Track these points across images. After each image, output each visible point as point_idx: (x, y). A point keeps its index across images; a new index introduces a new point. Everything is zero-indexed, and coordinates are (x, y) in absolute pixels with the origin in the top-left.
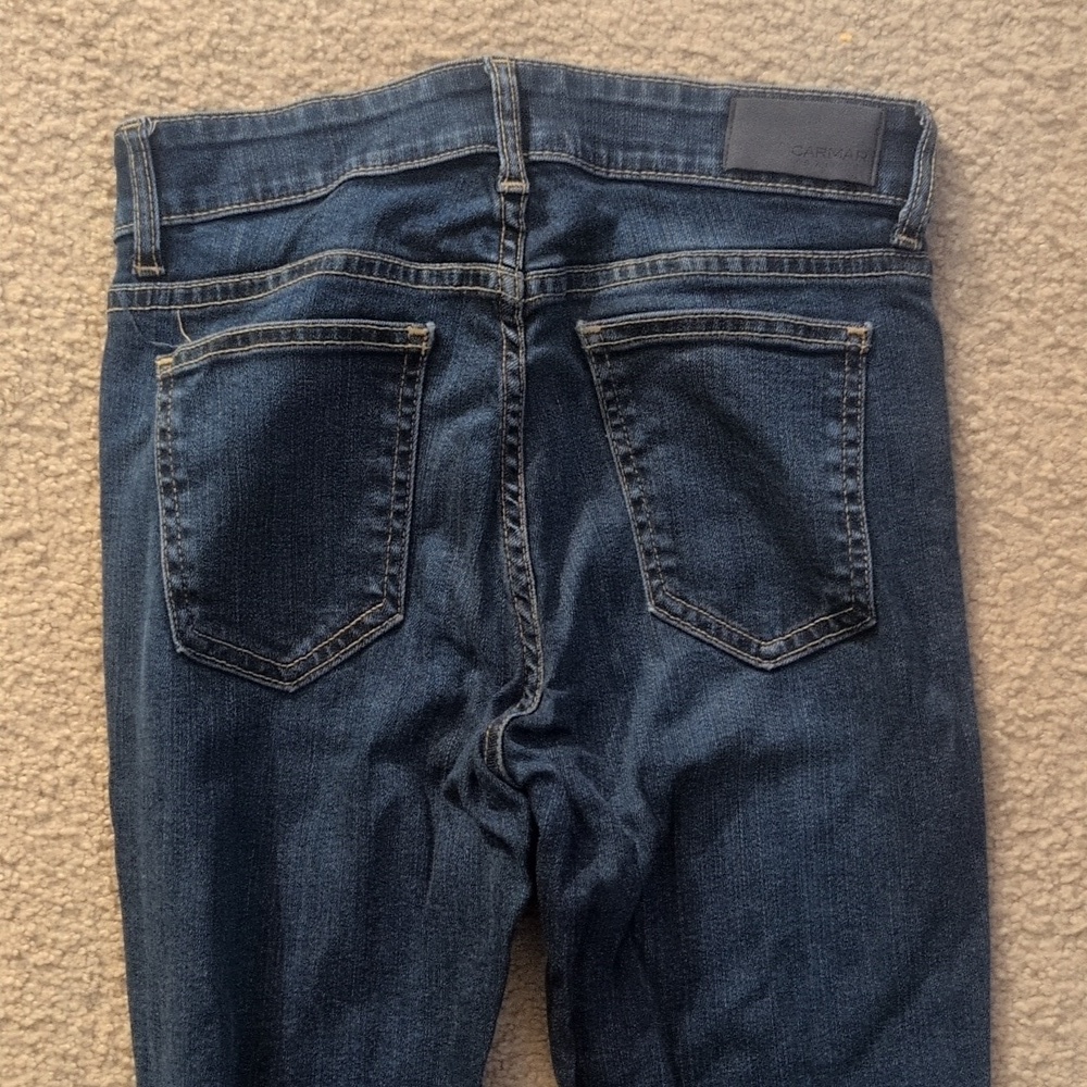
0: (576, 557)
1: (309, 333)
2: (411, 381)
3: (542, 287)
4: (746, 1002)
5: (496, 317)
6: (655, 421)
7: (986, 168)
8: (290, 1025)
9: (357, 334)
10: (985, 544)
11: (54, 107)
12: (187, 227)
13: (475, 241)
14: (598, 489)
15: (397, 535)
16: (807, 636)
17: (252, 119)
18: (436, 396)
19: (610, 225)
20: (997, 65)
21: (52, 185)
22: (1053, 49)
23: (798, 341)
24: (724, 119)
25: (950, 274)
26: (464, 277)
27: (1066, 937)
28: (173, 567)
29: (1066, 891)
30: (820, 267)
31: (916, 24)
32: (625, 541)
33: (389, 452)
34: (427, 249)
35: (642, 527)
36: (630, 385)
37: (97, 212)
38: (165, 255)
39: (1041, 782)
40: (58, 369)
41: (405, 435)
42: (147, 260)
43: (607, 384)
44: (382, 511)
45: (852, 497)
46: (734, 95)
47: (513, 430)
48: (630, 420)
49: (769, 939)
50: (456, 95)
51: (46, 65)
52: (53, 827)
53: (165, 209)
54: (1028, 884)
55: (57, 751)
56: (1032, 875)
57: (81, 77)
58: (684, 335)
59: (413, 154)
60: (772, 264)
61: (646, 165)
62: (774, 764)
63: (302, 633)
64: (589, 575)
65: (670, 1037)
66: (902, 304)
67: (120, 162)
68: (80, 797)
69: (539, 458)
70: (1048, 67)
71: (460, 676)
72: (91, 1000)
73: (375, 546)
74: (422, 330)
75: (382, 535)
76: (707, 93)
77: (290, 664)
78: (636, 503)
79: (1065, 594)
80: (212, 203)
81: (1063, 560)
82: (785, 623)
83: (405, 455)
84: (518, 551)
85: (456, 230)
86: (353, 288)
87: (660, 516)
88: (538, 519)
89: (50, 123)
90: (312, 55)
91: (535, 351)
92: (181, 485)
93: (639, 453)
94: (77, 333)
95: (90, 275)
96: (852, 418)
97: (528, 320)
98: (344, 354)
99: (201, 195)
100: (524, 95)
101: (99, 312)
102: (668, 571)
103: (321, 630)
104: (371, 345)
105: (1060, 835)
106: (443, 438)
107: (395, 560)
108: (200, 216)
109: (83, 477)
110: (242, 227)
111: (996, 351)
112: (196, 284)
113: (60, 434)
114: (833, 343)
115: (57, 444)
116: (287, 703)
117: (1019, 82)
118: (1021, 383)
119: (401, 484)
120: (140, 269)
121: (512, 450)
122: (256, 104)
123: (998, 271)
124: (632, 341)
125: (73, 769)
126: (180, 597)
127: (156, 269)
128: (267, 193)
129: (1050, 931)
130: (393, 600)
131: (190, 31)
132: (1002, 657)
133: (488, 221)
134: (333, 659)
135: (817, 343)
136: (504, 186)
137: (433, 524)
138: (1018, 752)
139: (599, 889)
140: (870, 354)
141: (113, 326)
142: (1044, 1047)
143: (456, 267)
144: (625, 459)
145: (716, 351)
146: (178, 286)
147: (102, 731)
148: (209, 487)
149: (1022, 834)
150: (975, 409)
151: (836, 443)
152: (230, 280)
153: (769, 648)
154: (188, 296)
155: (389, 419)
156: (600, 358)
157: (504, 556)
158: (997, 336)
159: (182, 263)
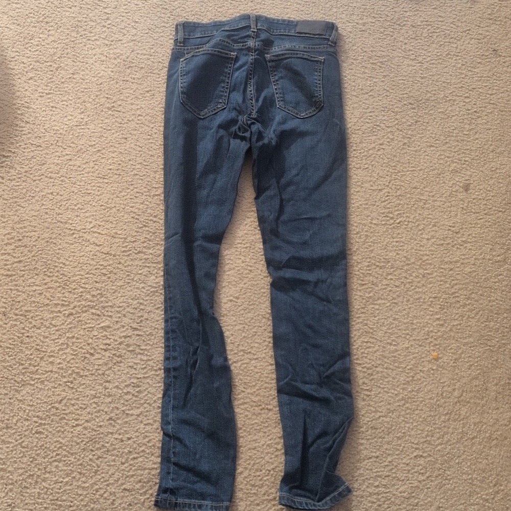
0: (263, 95)
1: (212, 50)
2: (231, 63)
3: (258, 45)
4: (295, 176)
5: (249, 51)
6: (280, 75)
7: (349, 37)
8: (197, 176)
9: (221, 52)
10: (348, 100)
11: (164, 22)
12: (188, 39)
13: (246, 40)
14: (268, 87)
15: (226, 92)
16: (310, 113)
17: (203, 24)
18: (236, 66)
19: (273, 42)
20: (351, 21)
21: (162, 34)
22: (362, 19)
23: (309, 58)
24: (296, 25)
25: (341, 54)
26: (243, 46)
27: (364, 169)
28: (182, 87)
29: (364, 161)
30: (314, 48)
31: (335, 14)
32: (273, 95)
33: (226, 77)
34: (236, 42)
35: (277, 93)
36: (276, 68)
37: (171, 39)
38: (184, 42)
39: (359, 141)
40: (160, 64)
41: (229, 74)
42: (180, 43)
43: (270, 67)
44: (223, 87)
45: (319, 84)
46: (298, 22)
47: (251, 71)
48: (275, 75)
49: (300, 165)
50: (243, 19)
51: (163, 15)
52: (150, 141)
53: (185, 35)
54: (355, 159)
55: (152, 128)
56: (356, 157)
57: (169, 17)
58: (286, 56)
59: (234, 27)
60: (304, 47)
61: (280, 32)
62: (303, 134)
63: (205, 108)
64: (265, 99)
65: (278, 183)
66: (330, 55)
67: (177, 29)
68: (156, 136)
69: (256, 77)
70: (361, 22)
71: (238, 116)
72: (155, 172)
73: (221, 93)
74: (234, 54)
75: (223, 92)
76: (292, 22)
77: (202, 113)
78: (276, 89)
79: (364, 108)
80: (194, 35)
81: (364, 103)
82: (306, 111)
83: (229, 77)
84: (251, 91)
85: (242, 38)
86: (221, 45)
87: (280, 91)
88: (255, 86)
89: (163, 24)
90: (215, 16)
91: (256, 56)
92: (184, 75)
93: (277, 81)
94: (164, 58)
95: (168, 49)
96: (320, 72)
97: (255, 51)
98: (218, 56)
99: (192, 34)
100: (256, 19)
101: (170, 52)
102: (282, 100)
103: (209, 108)
104: (224, 55)
105: (363, 151)
106: (237, 74)
107: (225, 96)
108: (191, 37)
109: (163, 81)
110: (199, 39)
111: (350, 67)
112: (189, 48)
113: (159, 74)
114: (316, 59)
115: (158, 76)
116: (201, 121)
117: (355, 24)
118: (355, 73)
119: (228, 83)
120: (179, 44)
121: (251, 74)
122: (204, 22)
123: (351, 54)
124: (276, 58)
125: (156, 131)
126: (182, 93)
127: (182, 45)
128: (205, 34)
129: (360, 168)
130: (224, 103)
131: (192, 11)
132: (351, 119)
133: (249, 36)
134: (211, 113)
135: (312, 59)
136: (252, 30)
137: (234, 90)
138: (354, 136)
139: (264, 144)
140: (324, 62)
141: (172, 54)
142: (359, 189)
143: (241, 44)
144: (274, 82)
145: (293, 59)
146: (186, 48)
147: (163, 124)
148: (190, 75)
149: (354, 150)
150: (346, 77)
151: (316, 76)
152: (196, 47)
153: (302, 115)
154: (188, 49)
155: (226, 70)
156: (269, 62)
157: (248, 92)
158: (351, 65)
159: (186, 44)
